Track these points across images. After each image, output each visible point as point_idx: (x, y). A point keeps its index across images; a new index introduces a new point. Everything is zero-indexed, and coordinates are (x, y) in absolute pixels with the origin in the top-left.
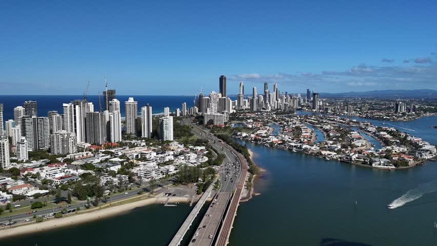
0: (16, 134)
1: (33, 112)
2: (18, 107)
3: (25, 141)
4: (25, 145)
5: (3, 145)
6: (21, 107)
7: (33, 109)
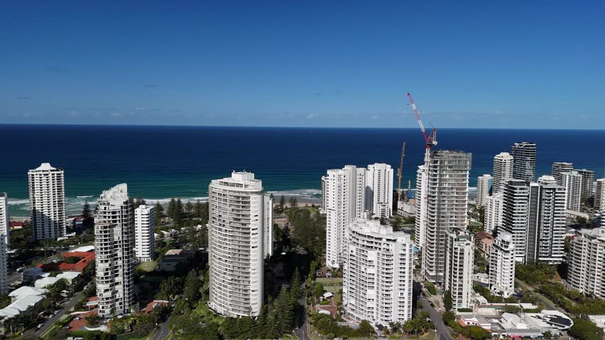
0: (494, 210)
1: (528, 164)
2: (502, 154)
3: (511, 246)
4: (509, 256)
5: (462, 254)
6: (508, 154)
7: (529, 159)
